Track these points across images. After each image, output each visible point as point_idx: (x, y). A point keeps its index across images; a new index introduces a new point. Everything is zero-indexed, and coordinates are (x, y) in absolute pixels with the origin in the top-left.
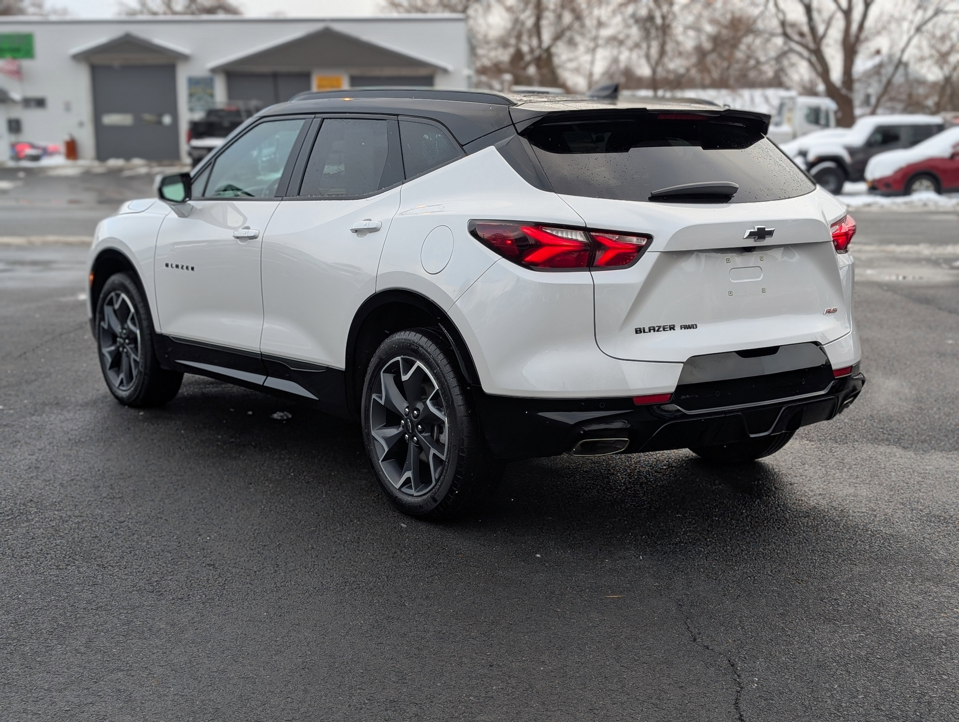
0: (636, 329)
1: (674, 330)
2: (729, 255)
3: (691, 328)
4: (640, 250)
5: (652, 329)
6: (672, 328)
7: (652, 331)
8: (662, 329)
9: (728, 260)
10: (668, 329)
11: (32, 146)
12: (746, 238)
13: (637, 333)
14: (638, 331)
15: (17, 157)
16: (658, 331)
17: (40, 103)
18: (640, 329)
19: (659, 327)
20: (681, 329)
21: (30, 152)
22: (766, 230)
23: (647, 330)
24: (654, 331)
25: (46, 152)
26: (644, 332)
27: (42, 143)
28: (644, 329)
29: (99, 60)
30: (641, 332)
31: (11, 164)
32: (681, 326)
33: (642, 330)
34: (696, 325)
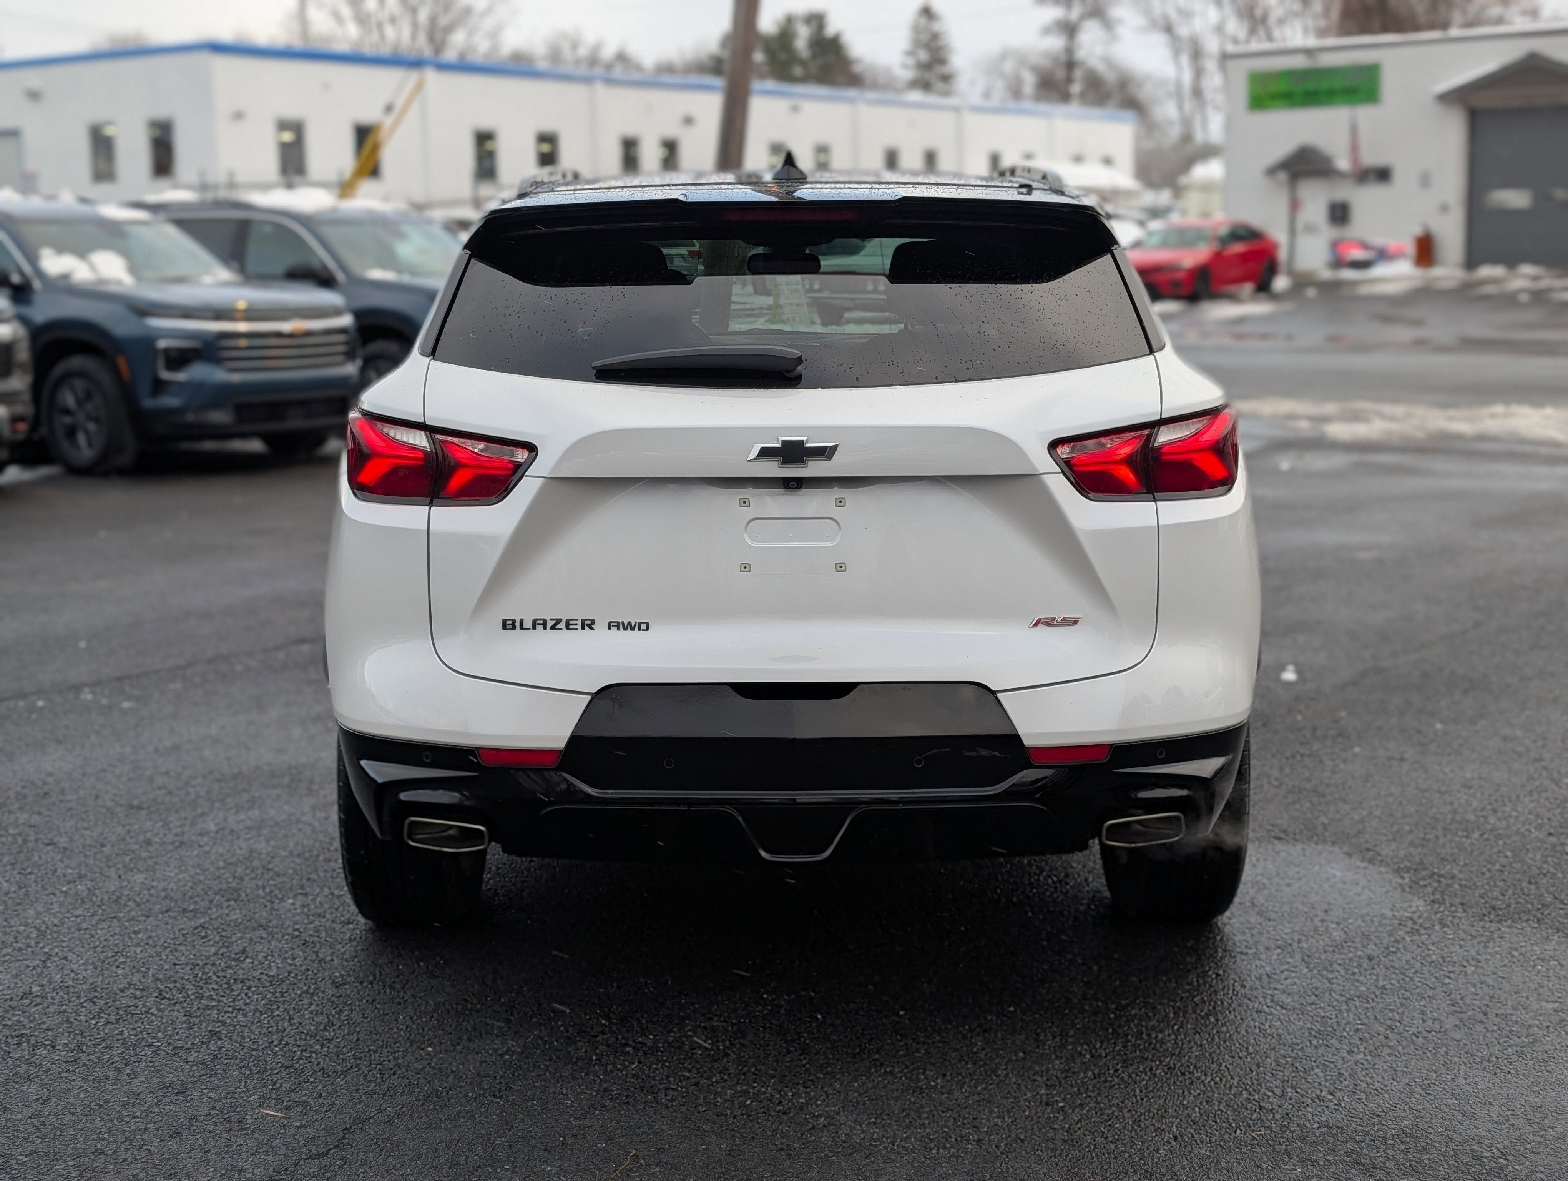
0: (504, 621)
1: (592, 629)
2: (748, 492)
3: (633, 629)
4: (516, 472)
5: (540, 623)
6: (588, 624)
7: (540, 628)
8: (562, 625)
9: (745, 503)
10: (579, 626)
11: (1364, 246)
12: (755, 459)
13: (504, 627)
14: (508, 625)
15: (1338, 263)
16: (553, 628)
17: (1383, 175)
18: (514, 621)
19: (558, 621)
20: (610, 629)
21: (1358, 254)
22: (808, 445)
23: (528, 624)
24: (545, 628)
25: (1383, 255)
26: (522, 628)
27: (1379, 240)
28: (522, 621)
29: (1482, 101)
30: (514, 628)
31: (1326, 274)
32: (610, 623)
33: (518, 624)
34: (648, 624)
